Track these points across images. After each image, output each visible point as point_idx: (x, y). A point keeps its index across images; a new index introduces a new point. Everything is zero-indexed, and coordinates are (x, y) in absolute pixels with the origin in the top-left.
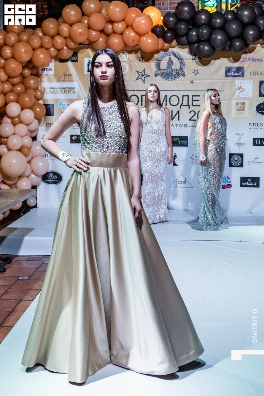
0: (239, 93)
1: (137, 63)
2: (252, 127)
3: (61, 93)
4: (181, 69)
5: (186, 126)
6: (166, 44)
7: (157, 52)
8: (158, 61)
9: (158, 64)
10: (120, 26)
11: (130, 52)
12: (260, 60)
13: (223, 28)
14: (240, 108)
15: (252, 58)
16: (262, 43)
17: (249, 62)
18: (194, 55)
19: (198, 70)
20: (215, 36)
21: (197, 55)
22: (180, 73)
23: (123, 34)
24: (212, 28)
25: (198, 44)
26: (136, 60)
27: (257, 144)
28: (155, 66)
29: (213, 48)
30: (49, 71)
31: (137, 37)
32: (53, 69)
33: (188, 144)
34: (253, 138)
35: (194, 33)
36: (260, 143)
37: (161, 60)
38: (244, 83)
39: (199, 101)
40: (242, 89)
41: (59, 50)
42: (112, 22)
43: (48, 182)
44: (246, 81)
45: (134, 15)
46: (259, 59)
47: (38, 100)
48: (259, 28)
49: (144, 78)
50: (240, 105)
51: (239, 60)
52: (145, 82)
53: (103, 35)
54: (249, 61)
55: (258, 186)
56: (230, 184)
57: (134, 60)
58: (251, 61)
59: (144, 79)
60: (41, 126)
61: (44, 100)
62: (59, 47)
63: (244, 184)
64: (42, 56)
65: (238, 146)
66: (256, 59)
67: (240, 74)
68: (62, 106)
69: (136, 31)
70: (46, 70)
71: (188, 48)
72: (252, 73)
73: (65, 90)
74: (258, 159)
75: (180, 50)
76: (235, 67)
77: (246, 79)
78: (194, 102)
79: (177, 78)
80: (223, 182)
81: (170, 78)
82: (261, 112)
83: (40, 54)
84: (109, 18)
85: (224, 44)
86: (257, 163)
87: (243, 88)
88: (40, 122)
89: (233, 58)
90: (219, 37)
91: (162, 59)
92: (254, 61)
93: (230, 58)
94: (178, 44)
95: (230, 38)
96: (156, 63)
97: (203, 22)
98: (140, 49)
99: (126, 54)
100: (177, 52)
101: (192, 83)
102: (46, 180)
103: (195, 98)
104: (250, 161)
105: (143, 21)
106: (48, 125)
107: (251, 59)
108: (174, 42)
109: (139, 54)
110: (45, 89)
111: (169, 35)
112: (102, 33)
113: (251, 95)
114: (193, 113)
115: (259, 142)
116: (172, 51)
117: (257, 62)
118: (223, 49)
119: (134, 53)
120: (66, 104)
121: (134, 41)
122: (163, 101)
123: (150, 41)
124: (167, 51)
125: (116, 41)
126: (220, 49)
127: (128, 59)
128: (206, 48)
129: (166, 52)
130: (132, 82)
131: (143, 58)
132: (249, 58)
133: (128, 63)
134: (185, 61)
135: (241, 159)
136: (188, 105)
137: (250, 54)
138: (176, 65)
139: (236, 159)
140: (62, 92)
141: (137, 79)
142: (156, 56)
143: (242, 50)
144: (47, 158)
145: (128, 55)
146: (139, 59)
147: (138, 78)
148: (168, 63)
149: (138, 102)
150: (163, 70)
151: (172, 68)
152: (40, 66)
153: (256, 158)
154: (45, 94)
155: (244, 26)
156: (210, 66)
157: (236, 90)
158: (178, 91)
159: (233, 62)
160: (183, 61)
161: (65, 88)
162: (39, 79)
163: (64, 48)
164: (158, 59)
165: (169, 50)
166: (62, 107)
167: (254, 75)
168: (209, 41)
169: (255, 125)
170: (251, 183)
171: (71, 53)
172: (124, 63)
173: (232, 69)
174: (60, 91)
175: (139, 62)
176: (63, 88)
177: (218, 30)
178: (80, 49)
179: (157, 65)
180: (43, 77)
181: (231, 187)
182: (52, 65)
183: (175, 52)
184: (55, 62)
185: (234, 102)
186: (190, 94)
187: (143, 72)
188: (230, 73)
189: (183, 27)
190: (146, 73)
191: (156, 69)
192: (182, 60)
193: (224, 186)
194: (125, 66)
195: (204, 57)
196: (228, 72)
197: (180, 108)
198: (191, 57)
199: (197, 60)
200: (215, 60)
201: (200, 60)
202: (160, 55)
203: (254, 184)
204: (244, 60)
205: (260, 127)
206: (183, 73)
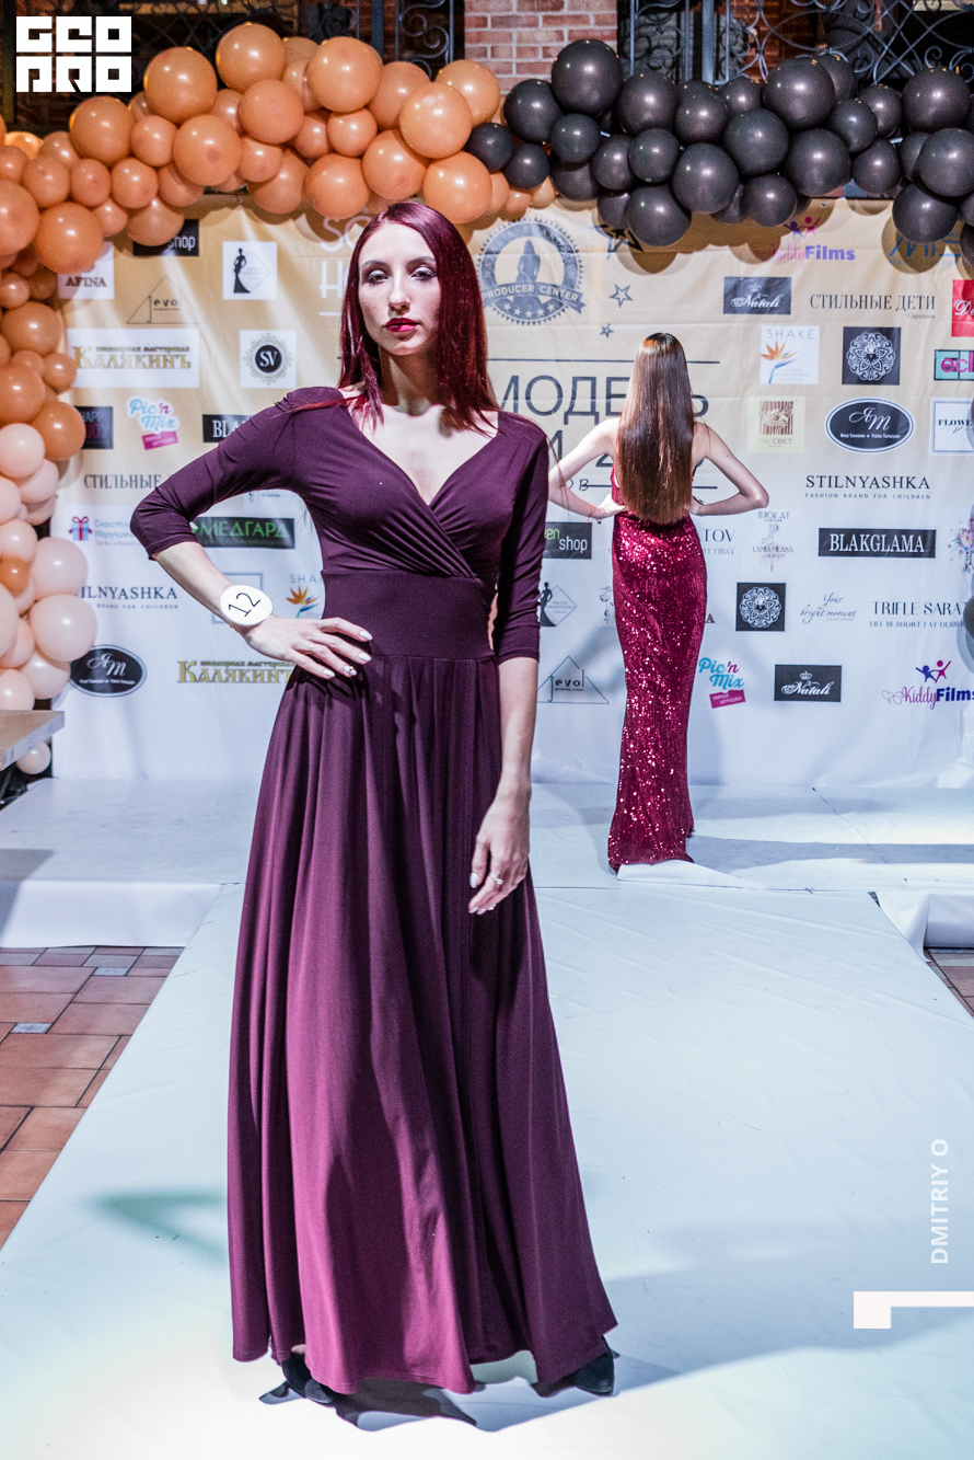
0: (773, 371)
2: (816, 489)
3: (137, 367)
5: (585, 485)
6: (518, 195)
7: (484, 221)
8: (489, 256)
9: (488, 265)
10: (353, 129)
12: (846, 256)
13: (719, 140)
14: (776, 423)
15: (819, 246)
16: (852, 195)
17: (806, 260)
18: (614, 234)
19: (628, 288)
20: (692, 168)
21: (624, 236)
22: (565, 299)
23: (365, 157)
24: (683, 141)
25: (630, 193)
27: (832, 549)
29: (685, 210)
30: (94, 287)
31: (417, 166)
32: (109, 280)
33: (594, 551)
34: (820, 530)
35: (618, 157)
36: (844, 547)
37: (498, 253)
38: (791, 334)
40: (782, 354)
41: (132, 213)
42: (323, 113)
43: (90, 687)
44: (796, 329)
45: (403, 91)
46: (842, 252)
47: (56, 390)
48: (845, 141)
50: (775, 411)
51: (774, 252)
53: (292, 158)
54: (808, 257)
55: (835, 696)
56: (739, 689)
58: (812, 257)
60: (68, 484)
61: (77, 393)
62: (134, 201)
63: (787, 689)
64: (72, 233)
65: (769, 556)
66: (831, 252)
67: (775, 303)
68: (143, 412)
69: (411, 146)
70: (83, 283)
71: (596, 210)
72: (818, 301)
73: (154, 358)
74: (836, 600)
75: (566, 216)
76: (759, 279)
77: (796, 321)
78: (613, 400)
79: (554, 316)
80: (715, 685)
81: (529, 314)
82: (847, 436)
83: (67, 224)
84: (315, 99)
85: (723, 195)
86: (833, 617)
87: (784, 351)
88: (62, 468)
89: (751, 247)
90: (707, 172)
91: (502, 247)
92: (825, 257)
93: (740, 247)
94: (557, 196)
95: (745, 178)
96: (480, 261)
97: (648, 116)
100: (554, 224)
101: (606, 332)
102: (84, 679)
103: (616, 388)
104: (809, 609)
105: (439, 112)
106: (90, 481)
107: (815, 250)
110: (82, 351)
111: (528, 161)
112: (288, 151)
113: (812, 379)
115: (839, 542)
116: (536, 219)
118: (719, 215)
120: (157, 405)
121: (402, 180)
122: (506, 398)
123: (460, 182)
124: (519, 220)
125: (340, 181)
126: (707, 213)
129: (517, 223)
132: (808, 248)
134: (582, 255)
135: (778, 603)
136: (593, 412)
137: (811, 233)
138: (552, 268)
139: (761, 603)
140: (141, 365)
142: (480, 236)
143: (784, 219)
144: (86, 599)
148: (523, 260)
150: (506, 285)
151: (538, 280)
152: (64, 272)
153: (830, 600)
154: (79, 371)
155: (793, 132)
156: (673, 272)
157: (762, 358)
158: (558, 361)
159: (750, 262)
160: (576, 255)
161: (152, 349)
162: (60, 318)
163: (148, 205)
164: (486, 249)
165: (525, 216)
166: (142, 416)
167: (823, 306)
168: (669, 183)
169: (826, 481)
170: (812, 686)
171: (177, 222)
173: (748, 284)
174: (134, 359)
176: (146, 349)
177: (704, 146)
178: (205, 210)
179: (483, 270)
180: (73, 309)
181: (743, 700)
182: (107, 265)
183: (549, 222)
184: (115, 256)
185: (753, 403)
186: (602, 373)
188: (741, 299)
189: (577, 133)
192: (572, 252)
193: (719, 697)
195: (651, 241)
196: (735, 296)
197: (566, 422)
198: (603, 241)
199: (623, 251)
200: (688, 251)
201: (636, 251)
202: (493, 234)
203: (821, 688)
204: (792, 252)
205: (844, 491)
206: (574, 298)
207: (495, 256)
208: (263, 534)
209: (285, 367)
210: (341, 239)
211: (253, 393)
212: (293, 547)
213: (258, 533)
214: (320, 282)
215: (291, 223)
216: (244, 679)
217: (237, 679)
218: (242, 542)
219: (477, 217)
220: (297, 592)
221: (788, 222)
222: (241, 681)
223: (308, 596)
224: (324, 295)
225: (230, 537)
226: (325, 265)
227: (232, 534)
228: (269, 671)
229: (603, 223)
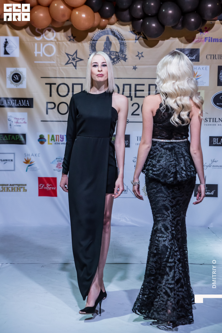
1: (67, 44)
2: (208, 123)
4: (122, 51)
5: (127, 122)
6: (104, 20)
7: (92, 30)
8: (94, 42)
9: (93, 45)
11: (58, 30)
12: (219, 41)
15: (209, 37)
16: (221, 19)
17: (205, 43)
18: (138, 34)
19: (142, 53)
20: (165, 10)
21: (141, 34)
22: (120, 57)
23: (50, 7)
25: (143, 19)
26: (66, 39)
27: (214, 144)
28: (90, 47)
29: (162, 25)
31: (68, 10)
33: (131, 145)
34: (210, 137)
35: (139, 7)
36: (218, 143)
37: (97, 40)
38: (199, 68)
39: (143, 91)
40: (196, 76)
44: (201, 67)
46: (218, 39)
49: (76, 62)
51: (193, 40)
52: (77, 67)
54: (205, 41)
55: (216, 195)
57: (63, 39)
58: (207, 41)
59: (76, 64)
66: (214, 39)
67: (194, 58)
69: (66, 3)
71: (131, 25)
72: (209, 57)
74: (215, 162)
75: (121, 27)
76: (188, 49)
77: (201, 64)
78: (137, 92)
79: (117, 63)
82: (219, 104)
85: (176, 20)
86: (214, 167)
87: (197, 75)
89: (185, 38)
90: (170, 12)
91: (98, 38)
93: (182, 38)
94: (118, 21)
95: (183, 13)
96: (90, 43)
98: (71, 26)
99: (53, 32)
100: (116, 30)
101: (135, 68)
103: (138, 88)
104: (206, 165)
107: (208, 39)
108: (114, 18)
109: (69, 32)
111: (107, 8)
113: (207, 84)
114: (136, 106)
115: (216, 141)
116: (110, 29)
117: (215, 42)
118: (175, 27)
119: (63, 31)
121: (63, 15)
123: (84, 16)
124: (104, 29)
125: (42, 15)
126: (170, 26)
127: (56, 38)
128: (154, 25)
129: (104, 30)
130: (60, 67)
131: (74, 37)
132: (206, 38)
133: (56, 43)
134: (126, 41)
136: (130, 96)
137: (207, 33)
138: (116, 46)
141: (67, 63)
142: (90, 35)
143: (198, 28)
145: (55, 33)
146: (69, 39)
147: (69, 62)
148: (106, 43)
149: (69, 92)
151: (111, 50)
153: (213, 161)
156: (158, 47)
158: (118, 78)
159: (185, 43)
160: (124, 41)
164: (93, 39)
165: (106, 27)
167: (211, 59)
168: (157, 16)
169: (212, 120)
170: (208, 191)
172: (51, 43)
173: (184, 51)
175: (69, 42)
177: (169, 3)
179: (91, 47)
183: (115, 30)
186: (133, 83)
187: (74, 55)
190: (78, 57)
191: (90, 52)
192: (123, 40)
194: (52, 47)
195: (150, 36)
198: (134, 36)
199: (141, 40)
200: (163, 40)
201: (145, 40)
202: (95, 34)
203: (211, 192)
204: (200, 39)
205: (218, 123)
206: (124, 56)
207: (96, 41)
208: (15, 139)
209: (23, 81)
210: (42, 36)
211: (11, 90)
212: (25, 144)
213: (13, 139)
214: (34, 51)
215: (24, 30)
216: (8, 190)
217: (6, 190)
218: (7, 142)
219: (90, 28)
220: (27, 160)
221: (199, 29)
222: (7, 191)
223: (31, 161)
224: (36, 55)
225: (3, 141)
226: (36, 45)
227: (4, 139)
228: (17, 188)
229: (133, 30)
